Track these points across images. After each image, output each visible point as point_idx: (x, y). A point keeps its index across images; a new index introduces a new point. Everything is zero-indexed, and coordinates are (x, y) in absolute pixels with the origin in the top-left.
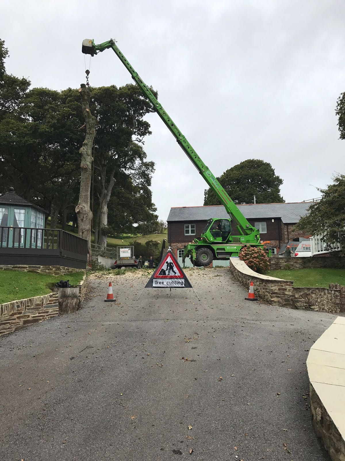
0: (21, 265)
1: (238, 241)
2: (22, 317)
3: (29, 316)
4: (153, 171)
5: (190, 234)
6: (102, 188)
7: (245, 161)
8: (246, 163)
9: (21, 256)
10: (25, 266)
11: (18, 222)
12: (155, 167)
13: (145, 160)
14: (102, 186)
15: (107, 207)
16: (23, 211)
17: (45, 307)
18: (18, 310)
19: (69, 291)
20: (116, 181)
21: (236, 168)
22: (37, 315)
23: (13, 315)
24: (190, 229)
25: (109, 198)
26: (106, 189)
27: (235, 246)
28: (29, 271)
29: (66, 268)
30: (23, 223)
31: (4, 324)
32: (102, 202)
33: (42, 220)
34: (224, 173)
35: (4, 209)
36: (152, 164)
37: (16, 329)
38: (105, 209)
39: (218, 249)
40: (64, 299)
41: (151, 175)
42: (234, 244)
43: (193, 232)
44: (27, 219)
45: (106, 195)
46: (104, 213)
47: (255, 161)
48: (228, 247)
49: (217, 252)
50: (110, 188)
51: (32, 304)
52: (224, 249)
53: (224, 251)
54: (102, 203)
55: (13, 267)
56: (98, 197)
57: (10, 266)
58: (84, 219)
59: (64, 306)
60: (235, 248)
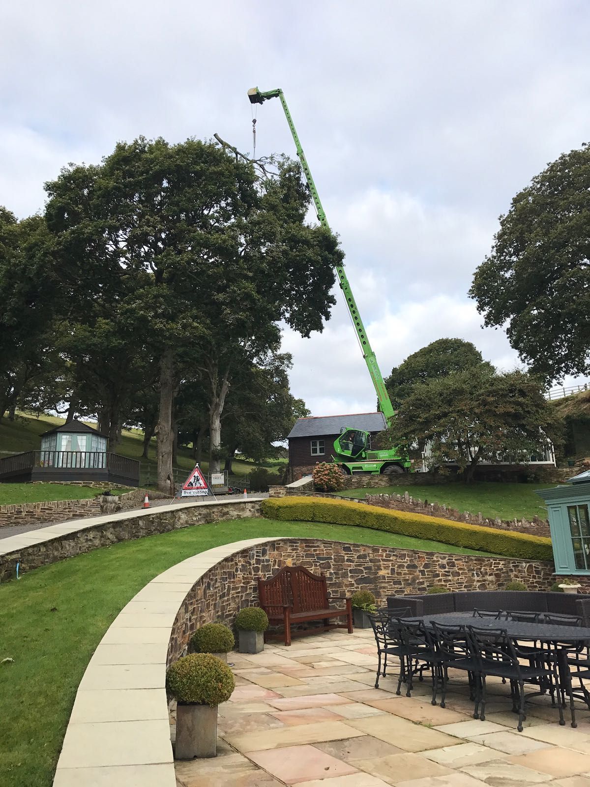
0: (77, 482)
1: (374, 458)
2: (71, 511)
3: (76, 512)
4: (290, 365)
5: (318, 454)
6: (212, 396)
7: (436, 341)
8: (436, 344)
9: (77, 474)
10: (80, 482)
11: (80, 447)
12: (292, 361)
13: (279, 352)
14: (213, 393)
15: (219, 422)
16: (84, 437)
17: (89, 507)
18: (69, 506)
19: (110, 498)
20: (230, 385)
21: (422, 352)
22: (83, 512)
23: (65, 509)
24: (318, 448)
25: (221, 409)
26: (218, 396)
27: (374, 464)
28: (83, 486)
29: (114, 484)
30: (85, 447)
31: (60, 514)
32: (213, 414)
33: (104, 445)
34: (405, 361)
35: (68, 436)
36: (289, 357)
37: (68, 519)
38: (217, 424)
39: (354, 468)
40: (105, 503)
41: (289, 372)
42: (370, 461)
43: (321, 450)
44: (89, 444)
45: (217, 405)
46: (215, 430)
47: (451, 340)
48: (366, 465)
49: (353, 472)
50: (223, 396)
51: (79, 504)
52: (361, 468)
53: (361, 470)
54: (213, 416)
55: (71, 483)
56: (209, 408)
57: (69, 482)
58: (164, 441)
59: (104, 508)
60: (375, 466)
